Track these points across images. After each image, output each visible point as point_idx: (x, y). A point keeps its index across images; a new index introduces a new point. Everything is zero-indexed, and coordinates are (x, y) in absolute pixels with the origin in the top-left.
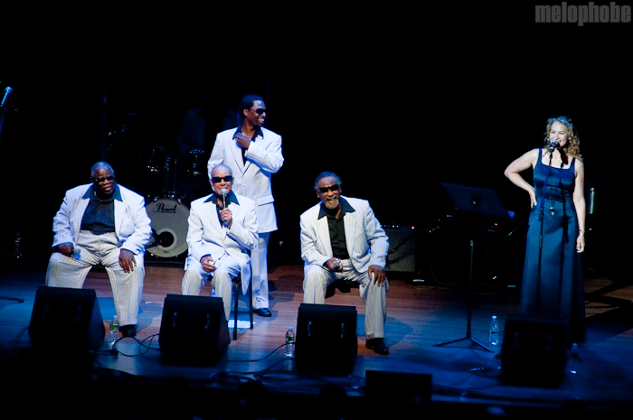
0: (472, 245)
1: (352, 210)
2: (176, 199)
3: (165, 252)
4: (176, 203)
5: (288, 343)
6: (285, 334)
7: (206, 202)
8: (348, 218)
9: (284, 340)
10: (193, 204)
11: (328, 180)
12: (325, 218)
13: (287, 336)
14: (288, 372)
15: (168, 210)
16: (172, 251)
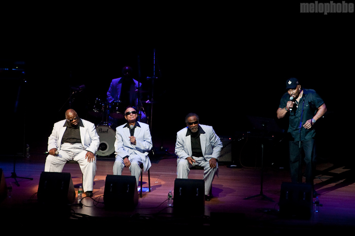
0: (262, 147)
1: (204, 133)
2: (108, 126)
3: (103, 153)
4: (108, 128)
5: (169, 199)
6: (167, 194)
7: (125, 127)
8: (202, 136)
9: (167, 197)
10: (118, 129)
11: (192, 118)
12: (190, 136)
13: (169, 195)
14: (170, 214)
15: (104, 132)
16: (107, 153)
